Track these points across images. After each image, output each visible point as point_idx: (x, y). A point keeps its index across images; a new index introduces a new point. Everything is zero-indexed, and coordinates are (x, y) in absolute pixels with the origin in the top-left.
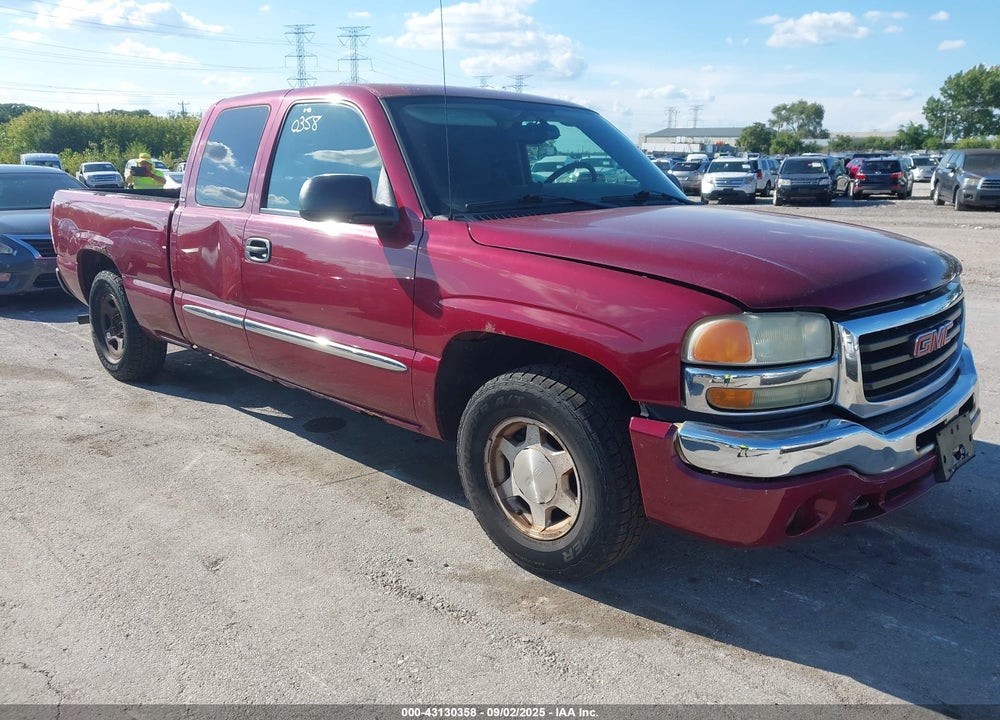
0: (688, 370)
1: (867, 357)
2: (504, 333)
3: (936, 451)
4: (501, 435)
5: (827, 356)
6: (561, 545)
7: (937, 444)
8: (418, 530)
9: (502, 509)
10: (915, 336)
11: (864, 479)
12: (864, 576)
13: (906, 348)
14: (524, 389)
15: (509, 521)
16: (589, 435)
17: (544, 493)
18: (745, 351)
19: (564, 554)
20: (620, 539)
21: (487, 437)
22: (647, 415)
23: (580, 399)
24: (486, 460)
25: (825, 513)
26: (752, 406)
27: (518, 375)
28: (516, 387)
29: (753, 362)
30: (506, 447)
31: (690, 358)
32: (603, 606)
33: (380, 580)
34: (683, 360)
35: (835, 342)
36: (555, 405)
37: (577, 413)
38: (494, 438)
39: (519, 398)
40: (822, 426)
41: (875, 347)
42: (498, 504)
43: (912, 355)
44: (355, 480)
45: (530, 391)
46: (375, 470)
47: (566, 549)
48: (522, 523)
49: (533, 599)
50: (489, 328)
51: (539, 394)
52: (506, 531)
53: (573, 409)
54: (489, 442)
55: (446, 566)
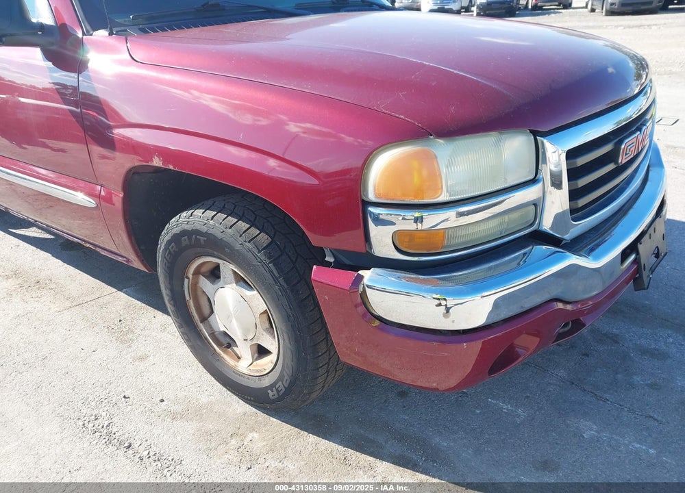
0: (371, 209)
1: (574, 174)
2: (171, 167)
3: (637, 261)
4: (197, 272)
5: (531, 177)
6: (266, 382)
7: (638, 253)
8: (142, 358)
9: (210, 344)
10: (621, 142)
11: (569, 307)
12: (562, 373)
13: (611, 157)
14: (204, 229)
15: (219, 355)
16: (276, 280)
17: (246, 331)
18: (435, 185)
19: (269, 391)
20: (320, 380)
21: (183, 276)
22: (332, 260)
23: (264, 239)
24: (187, 298)
25: (526, 349)
26: (445, 247)
27: (199, 212)
28: (198, 226)
29: (444, 197)
30: (205, 284)
31: (371, 196)
32: (312, 439)
33: (91, 425)
34: (365, 198)
35: (539, 156)
36: (238, 247)
37: (261, 256)
38: (191, 276)
39: (202, 239)
40: (525, 254)
41: (581, 161)
42: (206, 339)
43: (616, 162)
44: (93, 302)
45: (211, 231)
46: (115, 290)
47: (271, 387)
48: (231, 357)
49: (243, 436)
50: (157, 162)
51: (220, 235)
52: (216, 365)
53: (256, 251)
54: (186, 280)
55: (162, 401)
